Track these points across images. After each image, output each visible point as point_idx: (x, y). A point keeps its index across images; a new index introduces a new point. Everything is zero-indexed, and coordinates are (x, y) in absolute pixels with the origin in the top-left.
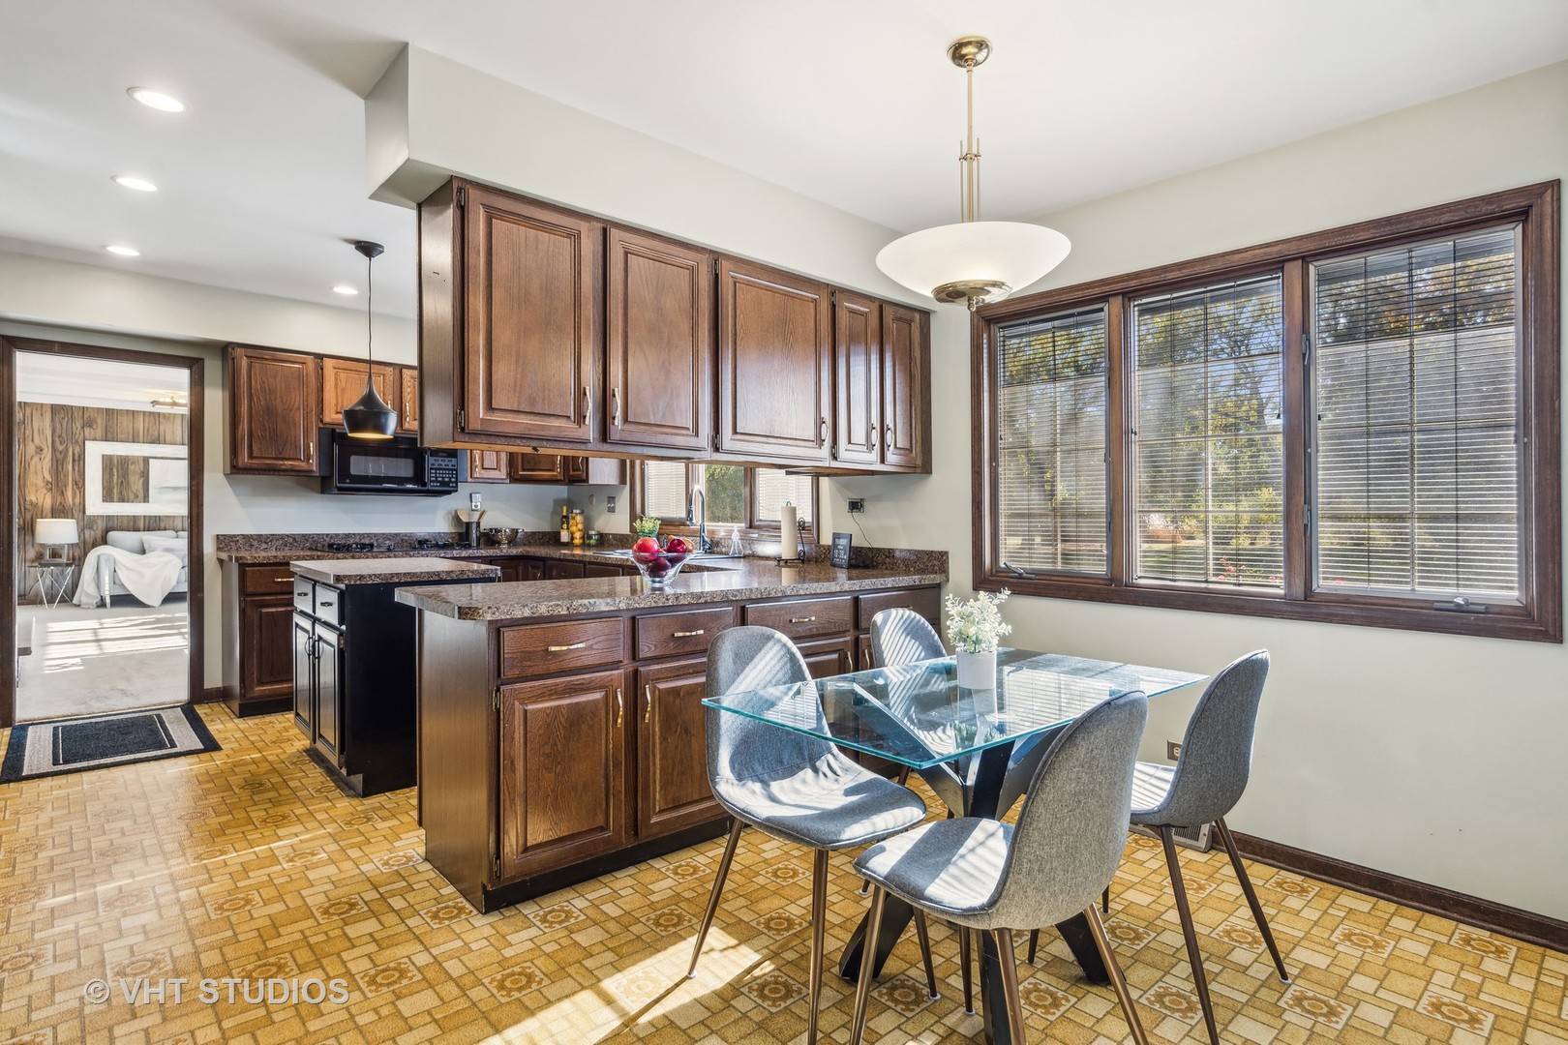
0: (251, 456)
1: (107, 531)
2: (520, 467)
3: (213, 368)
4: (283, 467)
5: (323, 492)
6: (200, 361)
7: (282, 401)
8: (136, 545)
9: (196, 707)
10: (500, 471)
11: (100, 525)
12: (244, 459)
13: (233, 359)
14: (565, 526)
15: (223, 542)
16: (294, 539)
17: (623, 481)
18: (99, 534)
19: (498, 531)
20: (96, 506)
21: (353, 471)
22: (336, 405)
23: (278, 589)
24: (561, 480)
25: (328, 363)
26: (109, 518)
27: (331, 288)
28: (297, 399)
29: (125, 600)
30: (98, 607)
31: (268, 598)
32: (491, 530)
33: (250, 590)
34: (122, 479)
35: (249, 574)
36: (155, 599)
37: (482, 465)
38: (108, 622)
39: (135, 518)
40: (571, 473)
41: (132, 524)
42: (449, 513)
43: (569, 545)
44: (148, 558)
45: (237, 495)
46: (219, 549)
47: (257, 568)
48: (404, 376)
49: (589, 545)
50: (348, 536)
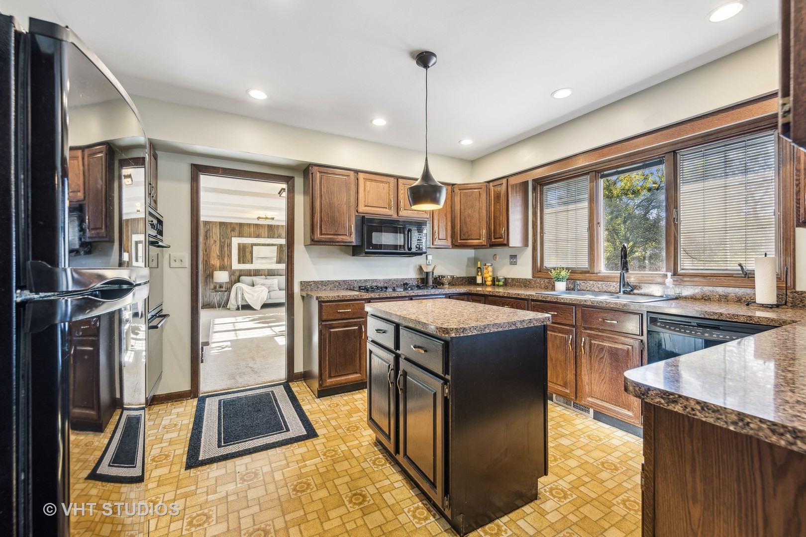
0: (321, 234)
1: (240, 276)
2: (459, 238)
3: (299, 182)
4: (338, 240)
5: (354, 255)
6: (293, 178)
7: (337, 199)
8: (250, 282)
9: (290, 384)
10: (447, 240)
11: (237, 274)
12: (318, 236)
13: (312, 173)
14: (480, 274)
15: (304, 285)
16: (339, 283)
17: (526, 244)
18: (236, 278)
19: (443, 277)
20: (236, 266)
21: (374, 242)
22: (365, 202)
23: (339, 316)
24: (485, 245)
25: (361, 175)
26: (241, 270)
27: (371, 121)
28: (343, 198)
29: (247, 307)
30: (236, 310)
31: (334, 322)
32: (439, 276)
33: (325, 318)
34: (245, 254)
35: (324, 308)
36: (257, 307)
37: (439, 237)
38: (240, 319)
39: (250, 270)
40: (493, 240)
41: (249, 273)
42: (416, 266)
43: (483, 284)
44: (256, 288)
45: (310, 257)
46: (302, 290)
47: (328, 304)
48: (399, 183)
49: (498, 285)
50: (366, 281)
